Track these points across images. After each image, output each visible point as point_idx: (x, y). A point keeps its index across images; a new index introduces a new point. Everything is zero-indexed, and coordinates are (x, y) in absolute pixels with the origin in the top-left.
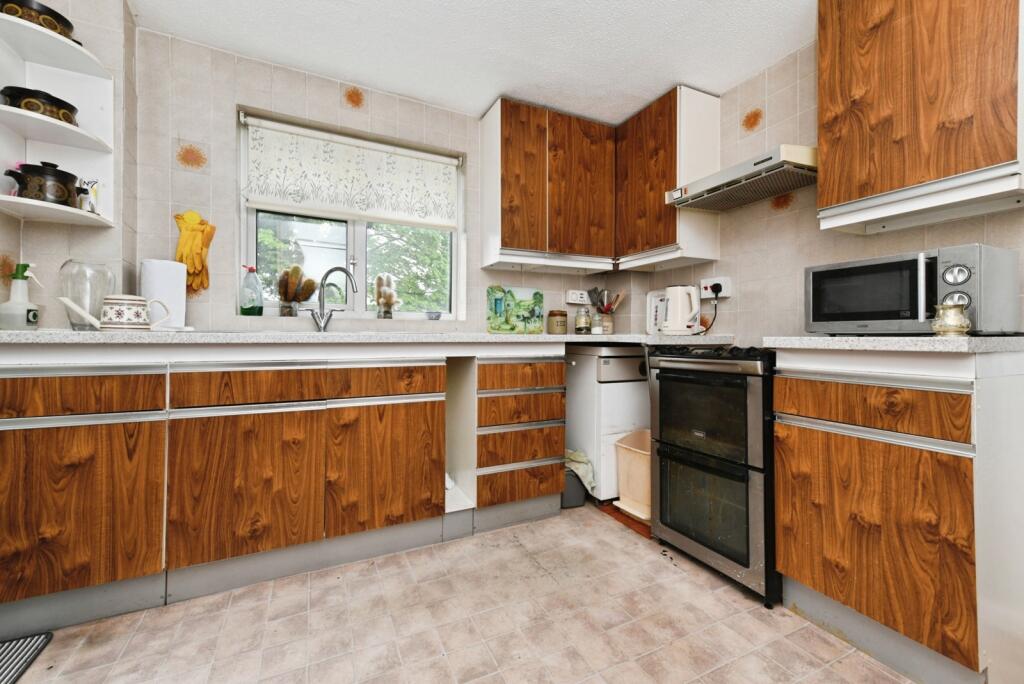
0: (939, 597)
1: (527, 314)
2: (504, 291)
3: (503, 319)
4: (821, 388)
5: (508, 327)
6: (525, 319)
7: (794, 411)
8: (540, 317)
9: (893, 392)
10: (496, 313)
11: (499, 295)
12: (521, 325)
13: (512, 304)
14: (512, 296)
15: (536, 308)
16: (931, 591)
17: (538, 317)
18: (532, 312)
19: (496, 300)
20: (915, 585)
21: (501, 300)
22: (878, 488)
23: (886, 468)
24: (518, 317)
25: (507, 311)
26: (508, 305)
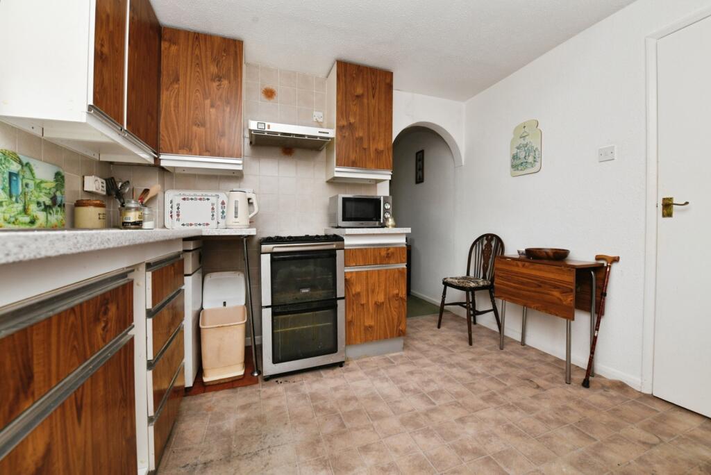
0: (398, 318)
1: (48, 202)
2: (20, 163)
3: (20, 207)
4: (365, 251)
5: (27, 219)
6: (47, 208)
7: (354, 264)
8: (62, 206)
9: (388, 249)
10: (11, 196)
11: (15, 167)
12: (41, 216)
13: (31, 183)
14: (31, 170)
15: (58, 194)
16: (396, 317)
17: (60, 206)
18: (54, 199)
19: (11, 174)
20: (392, 317)
21: (17, 175)
22: (383, 287)
23: (386, 279)
24: (38, 203)
25: (25, 194)
26: (27, 185)
